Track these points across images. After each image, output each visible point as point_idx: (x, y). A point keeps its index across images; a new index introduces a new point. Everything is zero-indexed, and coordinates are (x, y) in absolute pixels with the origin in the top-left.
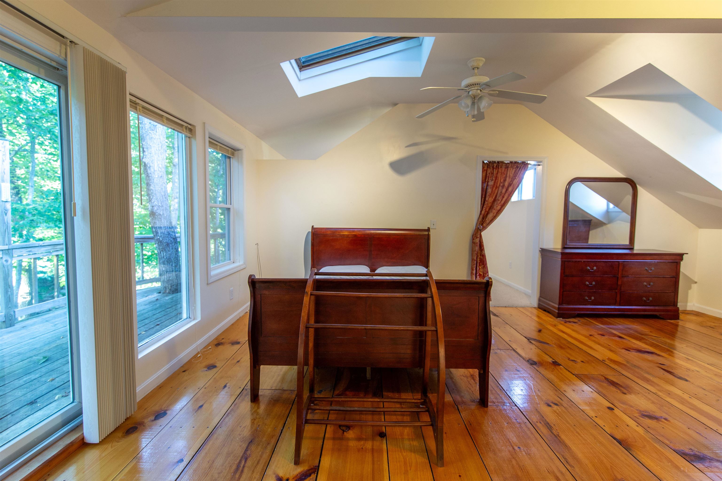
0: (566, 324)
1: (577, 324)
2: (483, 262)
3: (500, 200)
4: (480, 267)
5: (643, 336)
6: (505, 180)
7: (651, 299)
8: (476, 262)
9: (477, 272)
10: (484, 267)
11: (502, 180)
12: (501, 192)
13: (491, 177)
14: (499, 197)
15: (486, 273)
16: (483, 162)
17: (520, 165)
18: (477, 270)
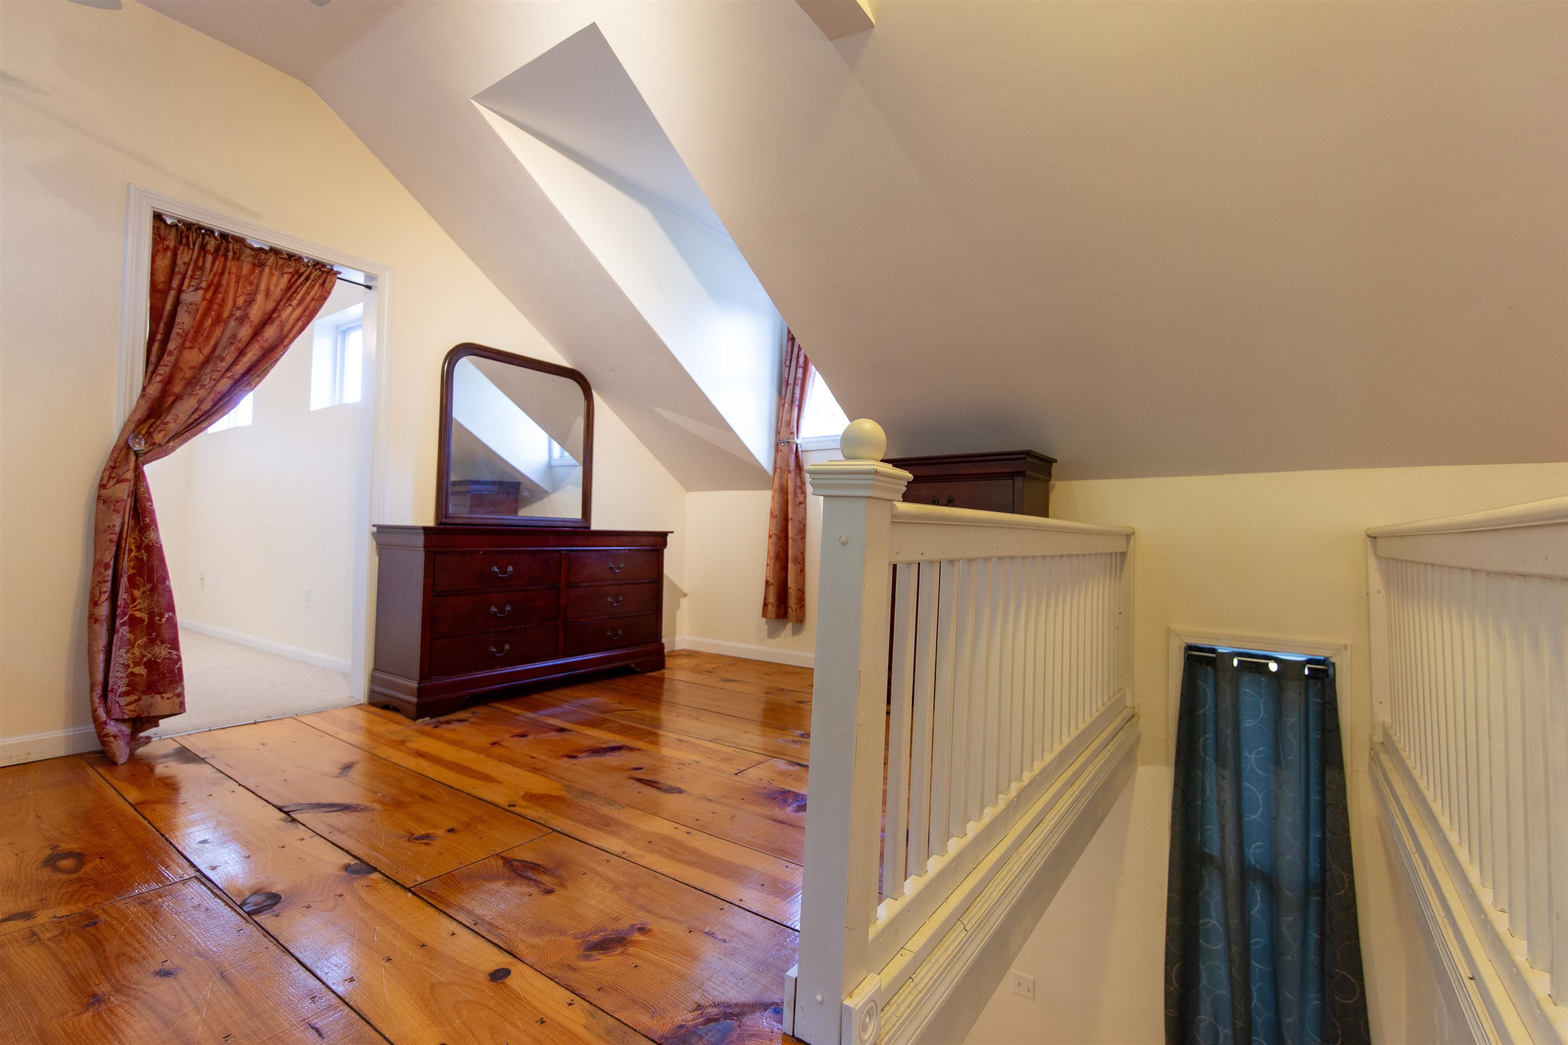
0: (438, 731)
1: (466, 723)
2: (151, 570)
3: (229, 359)
4: (137, 593)
5: (605, 716)
6: (250, 303)
7: (620, 632)
8: (110, 572)
9: (119, 611)
10: (153, 590)
11: (241, 301)
12: (234, 336)
13: (192, 277)
14: (225, 349)
15: (163, 611)
16: (158, 217)
17: (306, 270)
18: (119, 603)
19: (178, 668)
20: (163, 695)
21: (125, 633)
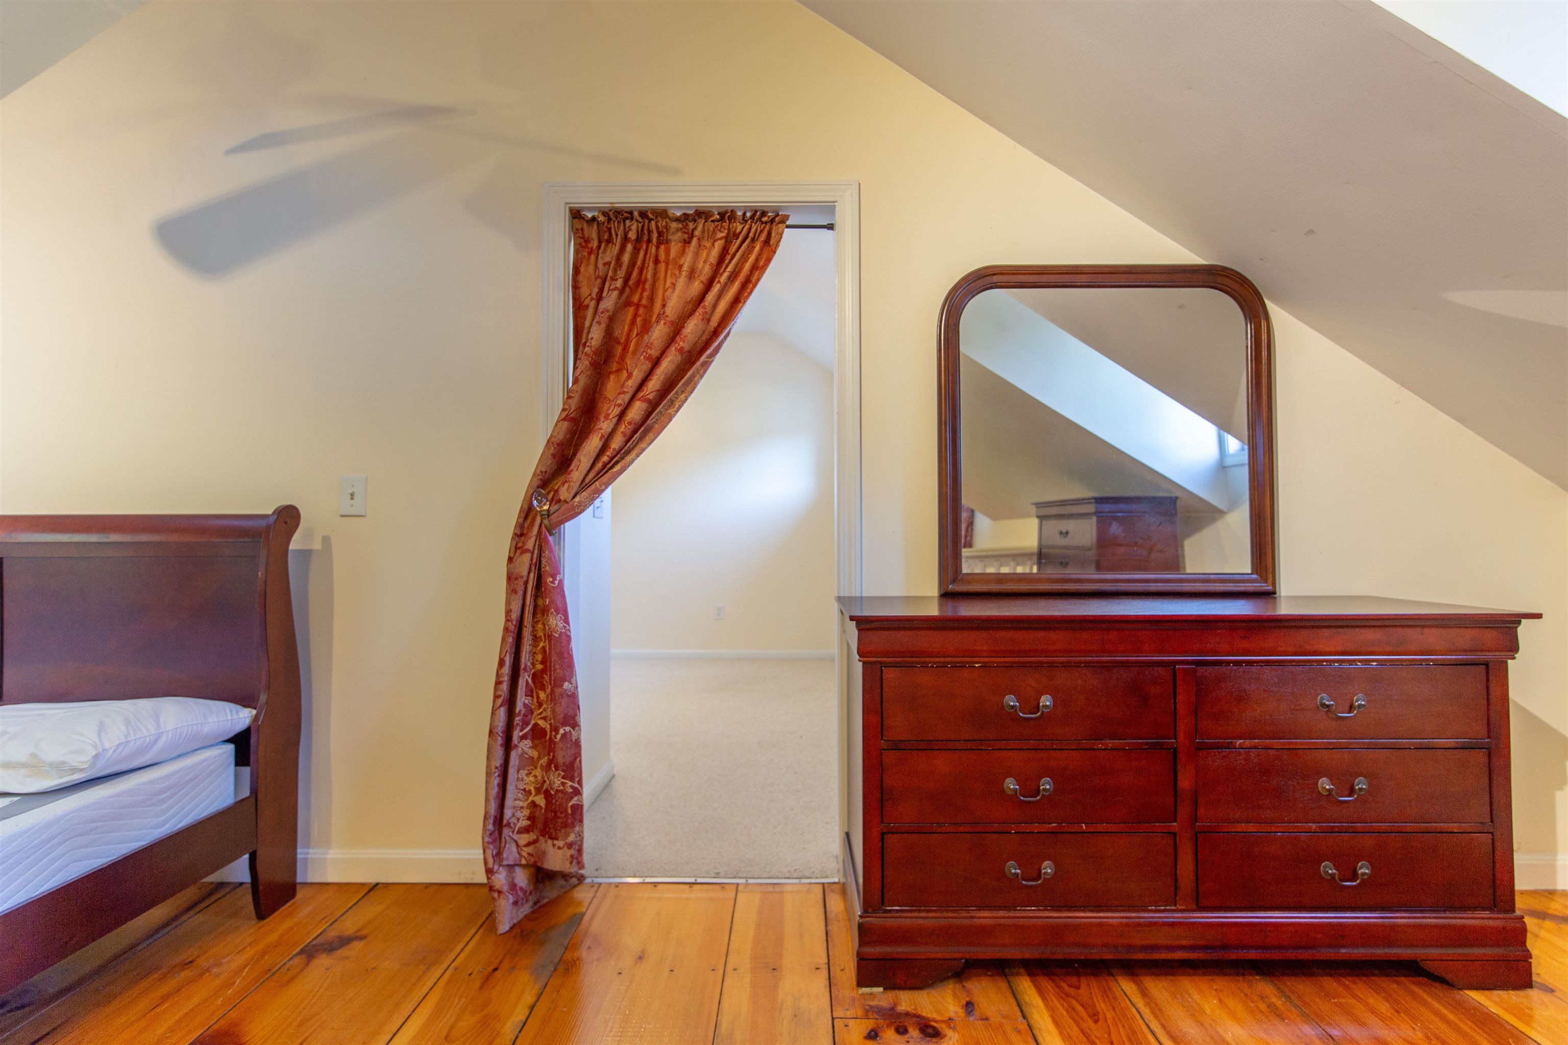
2: (551, 667)
3: (640, 373)
7: (1364, 870)
10: (552, 694)
13: (612, 279)
15: (559, 725)
16: (576, 214)
17: (743, 228)
18: (517, 711)
19: (572, 806)
20: (555, 842)
21: (526, 749)
